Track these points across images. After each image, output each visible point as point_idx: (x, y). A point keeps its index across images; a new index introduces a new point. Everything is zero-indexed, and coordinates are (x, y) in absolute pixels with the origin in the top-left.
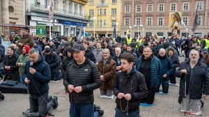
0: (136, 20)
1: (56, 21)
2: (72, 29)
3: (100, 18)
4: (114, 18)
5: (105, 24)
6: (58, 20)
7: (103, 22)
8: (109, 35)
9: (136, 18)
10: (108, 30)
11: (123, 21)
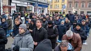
0: (75, 5)
1: (29, 4)
2: (39, 9)
3: (56, 4)
4: (63, 4)
5: (58, 7)
6: (30, 3)
7: (57, 6)
8: (60, 13)
9: (75, 4)
10: (60, 10)
11: (68, 5)
